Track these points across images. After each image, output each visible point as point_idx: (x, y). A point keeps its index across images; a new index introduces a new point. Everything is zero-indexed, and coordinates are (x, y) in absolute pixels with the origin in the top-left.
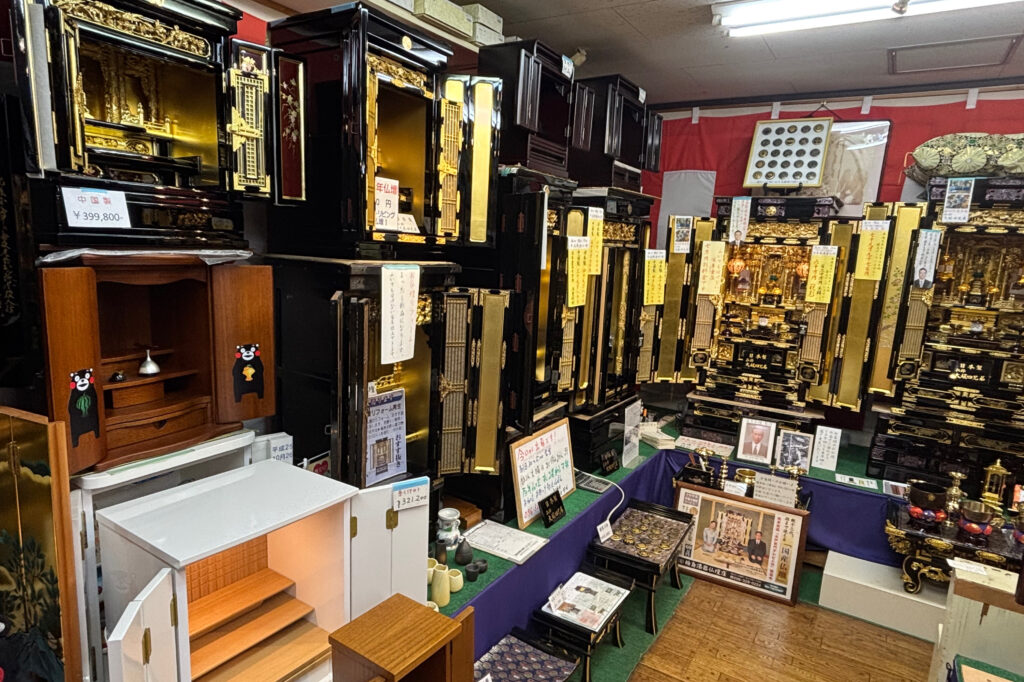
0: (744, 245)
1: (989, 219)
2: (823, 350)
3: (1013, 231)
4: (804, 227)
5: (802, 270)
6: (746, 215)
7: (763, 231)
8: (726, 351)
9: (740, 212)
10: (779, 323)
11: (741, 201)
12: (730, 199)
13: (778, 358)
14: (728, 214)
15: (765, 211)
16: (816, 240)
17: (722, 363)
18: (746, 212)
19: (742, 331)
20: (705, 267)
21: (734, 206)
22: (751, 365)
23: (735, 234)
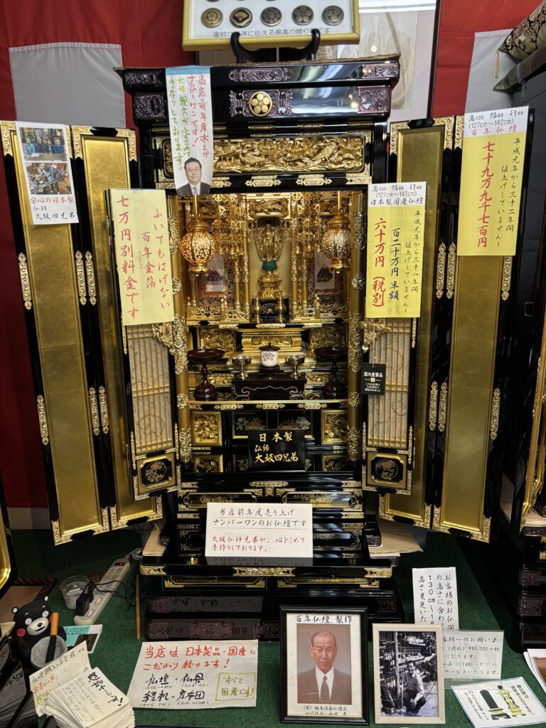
0: (208, 195)
4: (334, 144)
5: (335, 248)
6: (204, 116)
7: (245, 159)
8: (208, 426)
9: (189, 109)
10: (297, 356)
11: (185, 76)
12: (157, 73)
13: (305, 424)
14: (160, 115)
15: (248, 105)
16: (362, 174)
17: (205, 453)
18: (202, 106)
19: (233, 382)
20: (128, 258)
21: (172, 91)
22: (267, 459)
23: (185, 168)
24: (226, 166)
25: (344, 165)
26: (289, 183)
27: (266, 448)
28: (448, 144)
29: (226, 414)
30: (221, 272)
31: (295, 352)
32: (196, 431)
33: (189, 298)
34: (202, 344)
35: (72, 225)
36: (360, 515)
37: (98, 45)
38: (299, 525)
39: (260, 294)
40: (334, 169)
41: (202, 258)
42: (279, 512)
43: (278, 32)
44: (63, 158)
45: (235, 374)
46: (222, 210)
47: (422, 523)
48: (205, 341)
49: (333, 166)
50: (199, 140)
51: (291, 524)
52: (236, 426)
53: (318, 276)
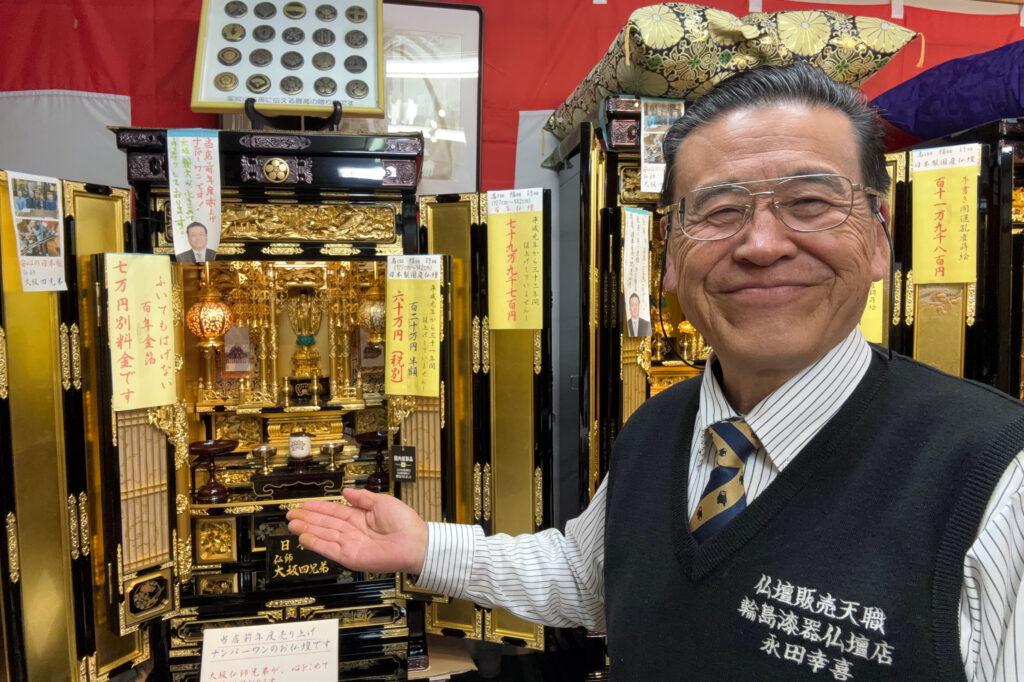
0: (221, 262)
4: (362, 214)
5: (371, 320)
6: (210, 180)
7: (263, 225)
8: (218, 537)
9: (194, 172)
10: (335, 444)
11: (189, 140)
12: (158, 133)
14: (160, 176)
15: (262, 171)
16: (395, 245)
17: (213, 572)
18: (210, 170)
19: (252, 479)
20: (123, 331)
21: (173, 153)
22: (289, 572)
23: (188, 232)
24: (238, 232)
25: (374, 235)
26: (311, 251)
27: (289, 558)
28: (474, 220)
29: (243, 521)
30: (246, 348)
31: (332, 437)
32: (203, 545)
33: (201, 379)
34: (218, 435)
36: (404, 633)
37: (102, 95)
38: (322, 646)
39: (294, 372)
40: (364, 239)
41: (212, 331)
42: (297, 633)
43: (299, 100)
45: (258, 470)
46: (242, 278)
47: (473, 634)
48: (223, 432)
49: (362, 236)
50: (204, 204)
51: (312, 646)
52: (256, 537)
53: (365, 352)
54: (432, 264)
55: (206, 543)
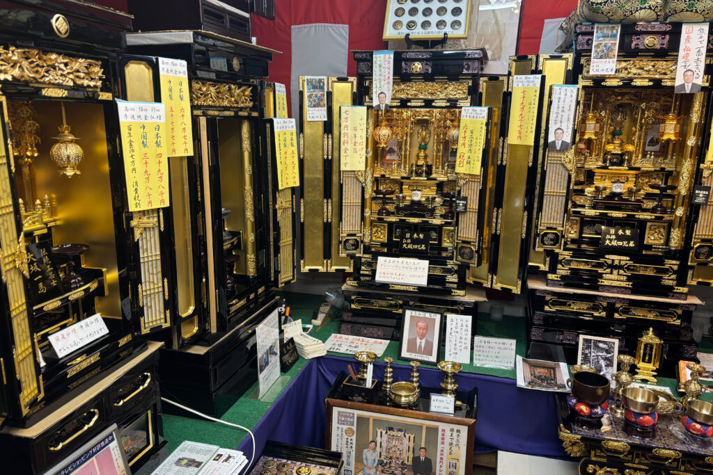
0: (389, 109)
1: (634, 71)
2: (480, 227)
3: (657, 83)
4: (453, 86)
5: (452, 137)
6: (389, 73)
7: (408, 92)
8: (380, 231)
9: (383, 70)
10: (432, 197)
11: (382, 55)
12: (369, 53)
13: (434, 235)
14: (369, 71)
15: (410, 68)
16: (466, 101)
17: (377, 246)
18: (389, 69)
19: (395, 208)
20: (346, 139)
21: (375, 62)
22: (409, 246)
23: (378, 96)
24: (398, 95)
25: (457, 96)
26: (428, 104)
27: (409, 241)
28: (505, 90)
29: (390, 224)
30: (396, 148)
31: (431, 192)
33: (376, 161)
34: (381, 189)
35: (325, 122)
36: (456, 280)
37: (337, 25)
39: (417, 162)
41: (384, 140)
43: (429, 33)
44: (323, 91)
45: (398, 205)
47: (487, 285)
48: (383, 186)
49: (452, 97)
50: (386, 83)
51: (418, 269)
52: (395, 233)
54: (483, 111)
55: (375, 233)
